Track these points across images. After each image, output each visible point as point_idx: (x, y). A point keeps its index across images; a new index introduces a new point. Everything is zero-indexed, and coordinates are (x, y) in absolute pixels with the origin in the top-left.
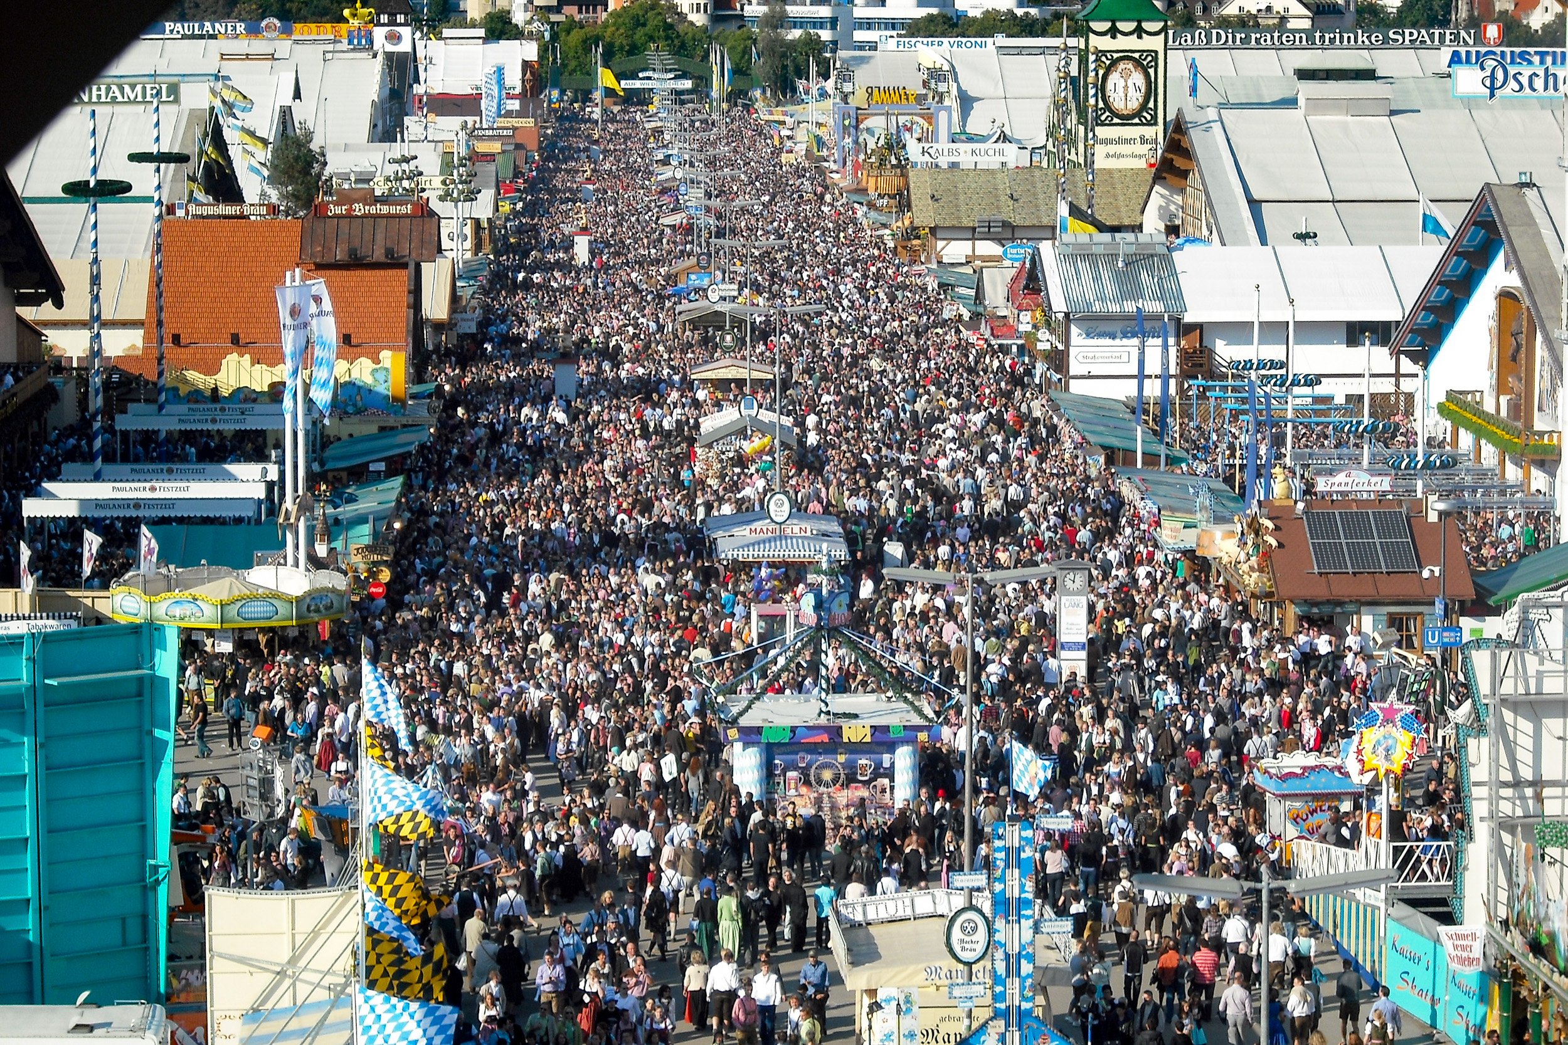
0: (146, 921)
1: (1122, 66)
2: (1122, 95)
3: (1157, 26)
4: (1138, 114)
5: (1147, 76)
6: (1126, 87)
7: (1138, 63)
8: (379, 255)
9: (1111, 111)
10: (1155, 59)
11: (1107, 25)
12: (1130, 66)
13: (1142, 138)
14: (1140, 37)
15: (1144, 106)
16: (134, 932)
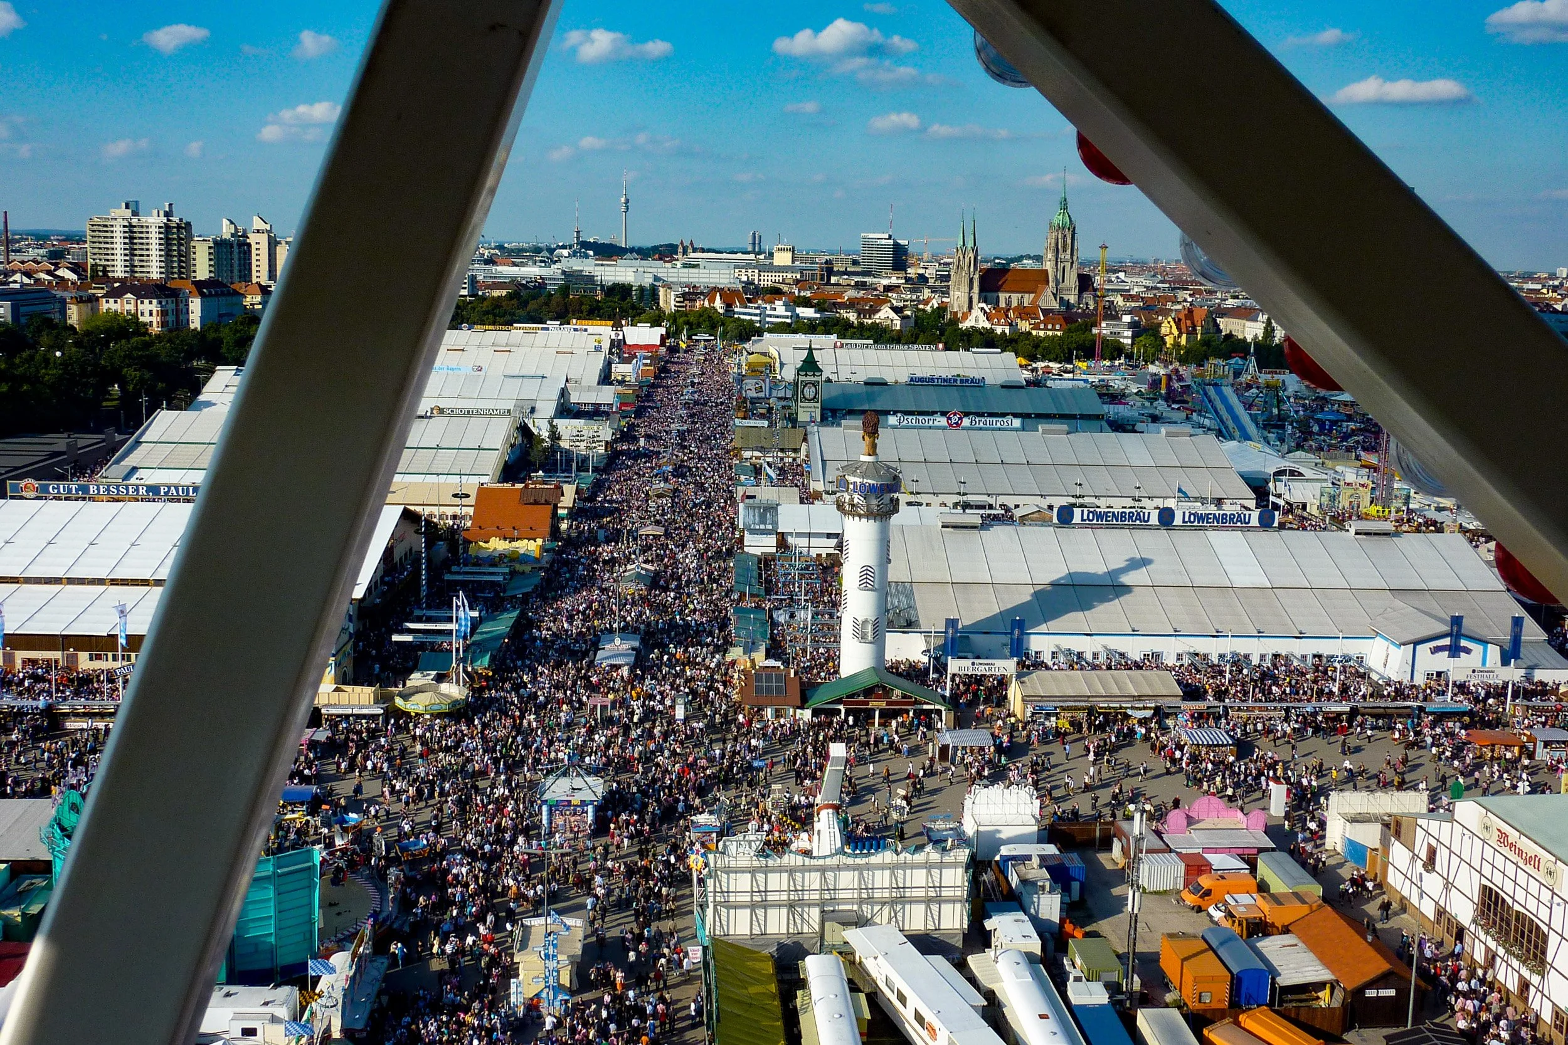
0: (311, 932)
8: (543, 501)
16: (308, 936)
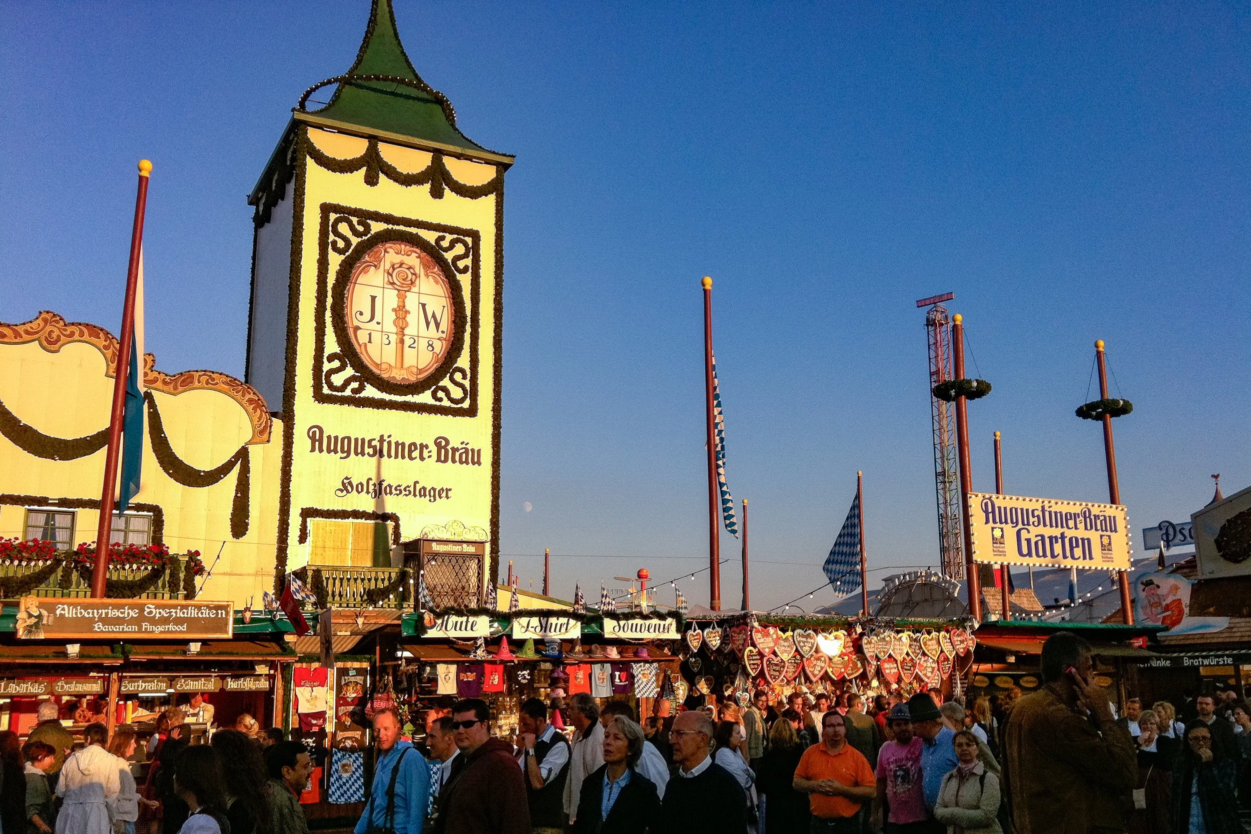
1: (392, 255)
2: (390, 327)
3: (483, 174)
4: (430, 381)
5: (455, 289)
6: (401, 312)
7: (433, 254)
9: (359, 365)
10: (474, 251)
11: (356, 148)
12: (414, 259)
13: (441, 444)
14: (437, 194)
15: (446, 365)
